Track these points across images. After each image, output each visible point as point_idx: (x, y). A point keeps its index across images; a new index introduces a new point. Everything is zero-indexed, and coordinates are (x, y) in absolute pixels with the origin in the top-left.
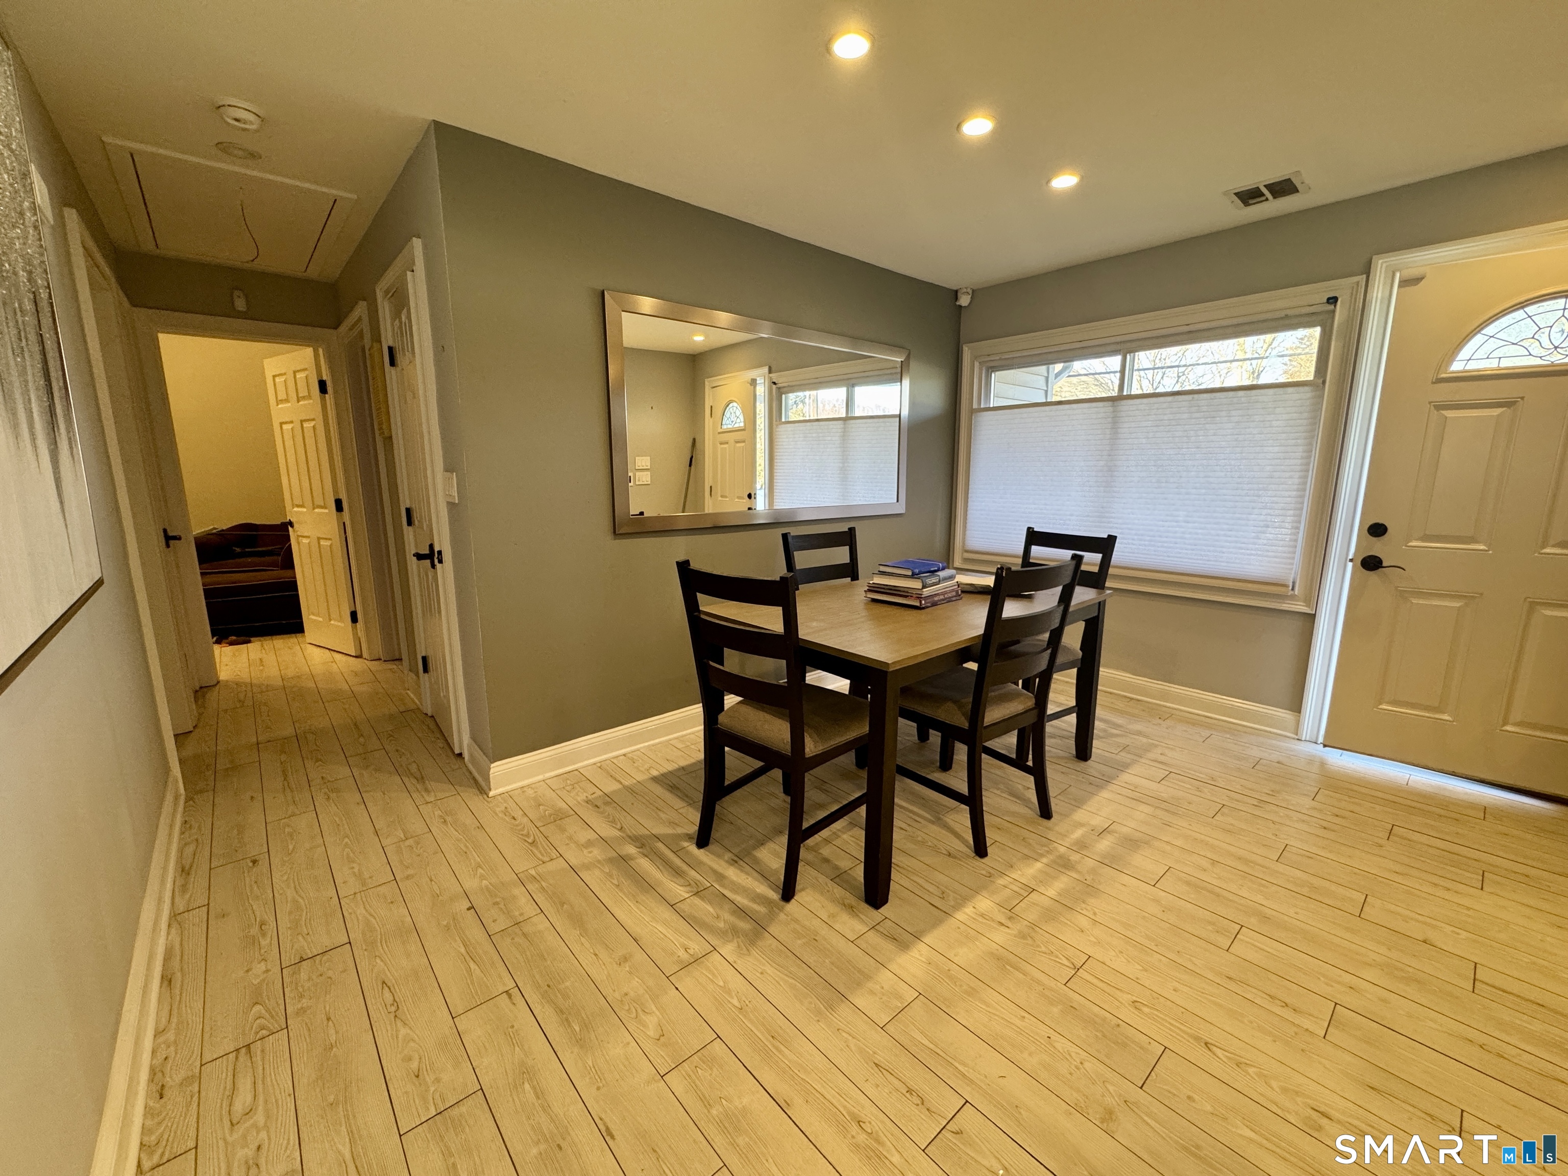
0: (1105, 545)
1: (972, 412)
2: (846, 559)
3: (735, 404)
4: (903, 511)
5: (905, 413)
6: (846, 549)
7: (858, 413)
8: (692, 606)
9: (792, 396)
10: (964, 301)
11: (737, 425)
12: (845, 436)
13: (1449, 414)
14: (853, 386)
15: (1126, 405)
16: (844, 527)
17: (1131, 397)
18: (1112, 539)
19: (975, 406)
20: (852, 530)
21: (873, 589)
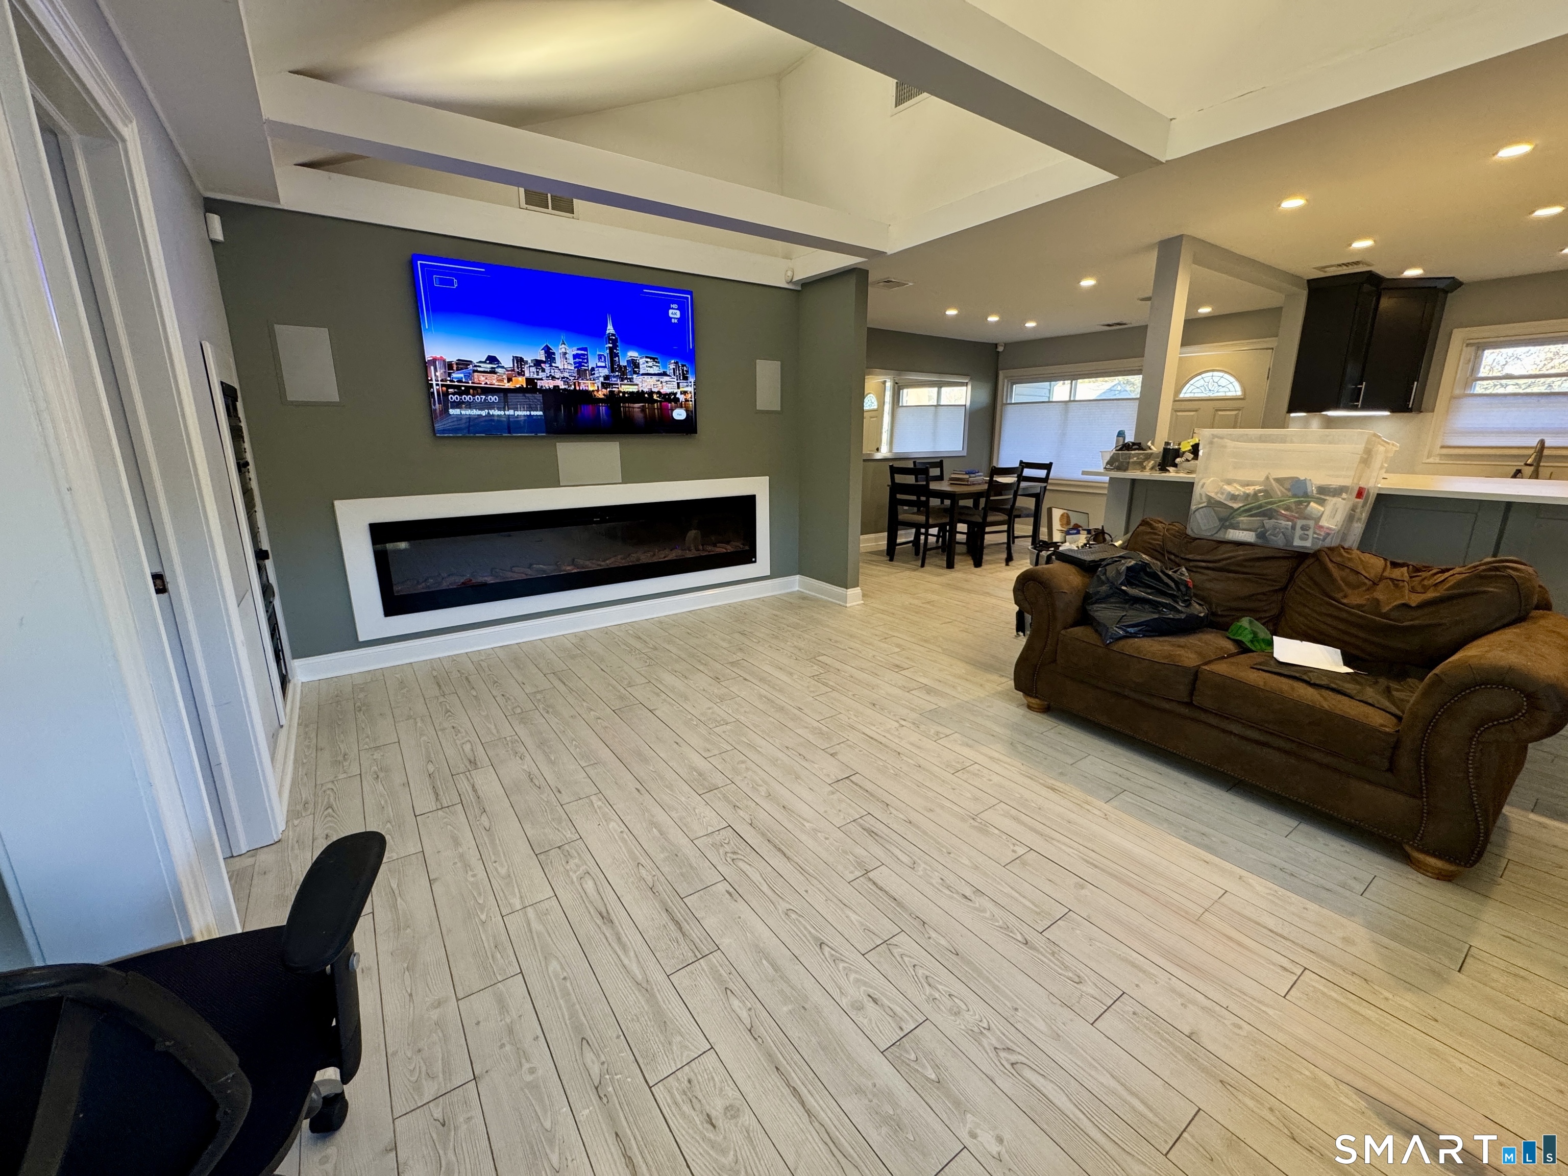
0: (1048, 467)
1: (1003, 405)
2: (939, 474)
3: (871, 395)
4: (965, 455)
5: (968, 404)
6: (939, 469)
7: (942, 403)
8: (893, 478)
9: (905, 391)
10: (1000, 349)
11: (872, 408)
12: (936, 415)
13: (1179, 414)
14: (941, 387)
15: (1072, 404)
16: (938, 460)
17: (1074, 401)
18: (1051, 464)
19: (1004, 402)
20: (941, 462)
21: (951, 479)
